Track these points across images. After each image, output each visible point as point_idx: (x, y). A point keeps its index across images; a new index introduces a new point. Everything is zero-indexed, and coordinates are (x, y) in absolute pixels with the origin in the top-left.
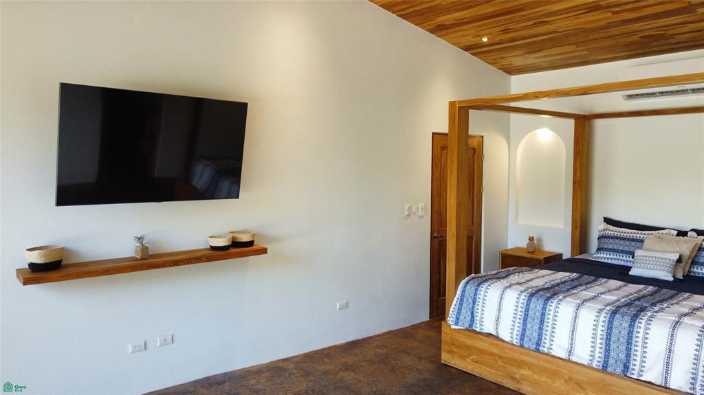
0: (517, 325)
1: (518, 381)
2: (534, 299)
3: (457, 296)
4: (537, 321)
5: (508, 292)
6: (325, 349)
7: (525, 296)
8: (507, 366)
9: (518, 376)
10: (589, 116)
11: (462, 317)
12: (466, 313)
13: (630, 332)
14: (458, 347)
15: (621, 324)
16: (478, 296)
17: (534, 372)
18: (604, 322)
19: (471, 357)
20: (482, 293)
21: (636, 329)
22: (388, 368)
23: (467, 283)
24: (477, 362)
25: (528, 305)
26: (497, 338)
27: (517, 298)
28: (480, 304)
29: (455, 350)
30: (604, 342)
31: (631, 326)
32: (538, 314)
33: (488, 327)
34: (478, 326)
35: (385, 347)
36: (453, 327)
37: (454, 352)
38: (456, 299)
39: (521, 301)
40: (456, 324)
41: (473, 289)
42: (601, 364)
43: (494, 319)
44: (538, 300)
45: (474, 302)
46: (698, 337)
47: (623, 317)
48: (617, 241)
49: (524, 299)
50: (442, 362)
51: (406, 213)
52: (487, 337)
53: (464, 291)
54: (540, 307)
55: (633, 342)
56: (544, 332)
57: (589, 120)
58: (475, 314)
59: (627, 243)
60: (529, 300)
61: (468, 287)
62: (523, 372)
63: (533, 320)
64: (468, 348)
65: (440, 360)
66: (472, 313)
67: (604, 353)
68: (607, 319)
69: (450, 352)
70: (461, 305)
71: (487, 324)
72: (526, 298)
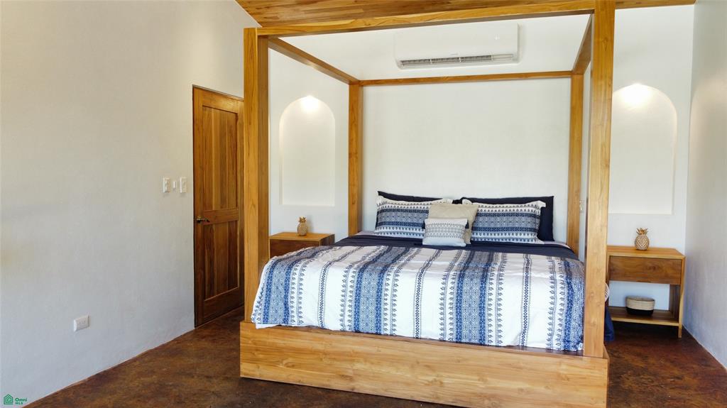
0: (348, 308)
1: (351, 379)
2: (365, 275)
3: (261, 286)
4: (373, 300)
5: (331, 270)
6: (56, 393)
7: (354, 272)
8: (335, 362)
9: (350, 373)
10: (363, 81)
11: (271, 312)
12: (277, 305)
13: (482, 296)
14: (264, 352)
15: (471, 288)
16: (291, 281)
17: (372, 363)
18: (452, 288)
19: (285, 362)
20: (296, 277)
21: (487, 291)
22: (173, 401)
23: (273, 267)
24: (293, 366)
25: (359, 282)
26: (322, 329)
27: (345, 276)
28: (295, 291)
29: (261, 356)
30: (454, 311)
31: (483, 289)
32: (373, 292)
33: (310, 318)
34: (295, 319)
35: (153, 372)
36: (258, 326)
37: (258, 360)
38: (259, 290)
39: (350, 279)
40: (266, 320)
41: (283, 273)
42: (455, 336)
43: (316, 307)
44: (370, 274)
45: (286, 290)
46: (551, 289)
47: (472, 280)
48: (399, 214)
49: (353, 276)
50: (242, 376)
51: (165, 189)
52: (308, 331)
53: (270, 278)
54: (374, 283)
55: (486, 306)
56: (382, 312)
57: (362, 86)
58: (290, 304)
59: (410, 215)
60: (360, 276)
61: (275, 272)
62: (358, 366)
63: (368, 299)
64: (280, 350)
65: (239, 372)
66: (286, 304)
67: (455, 324)
68: (456, 285)
69: (254, 361)
70: (268, 296)
71: (307, 314)
72: (356, 275)
